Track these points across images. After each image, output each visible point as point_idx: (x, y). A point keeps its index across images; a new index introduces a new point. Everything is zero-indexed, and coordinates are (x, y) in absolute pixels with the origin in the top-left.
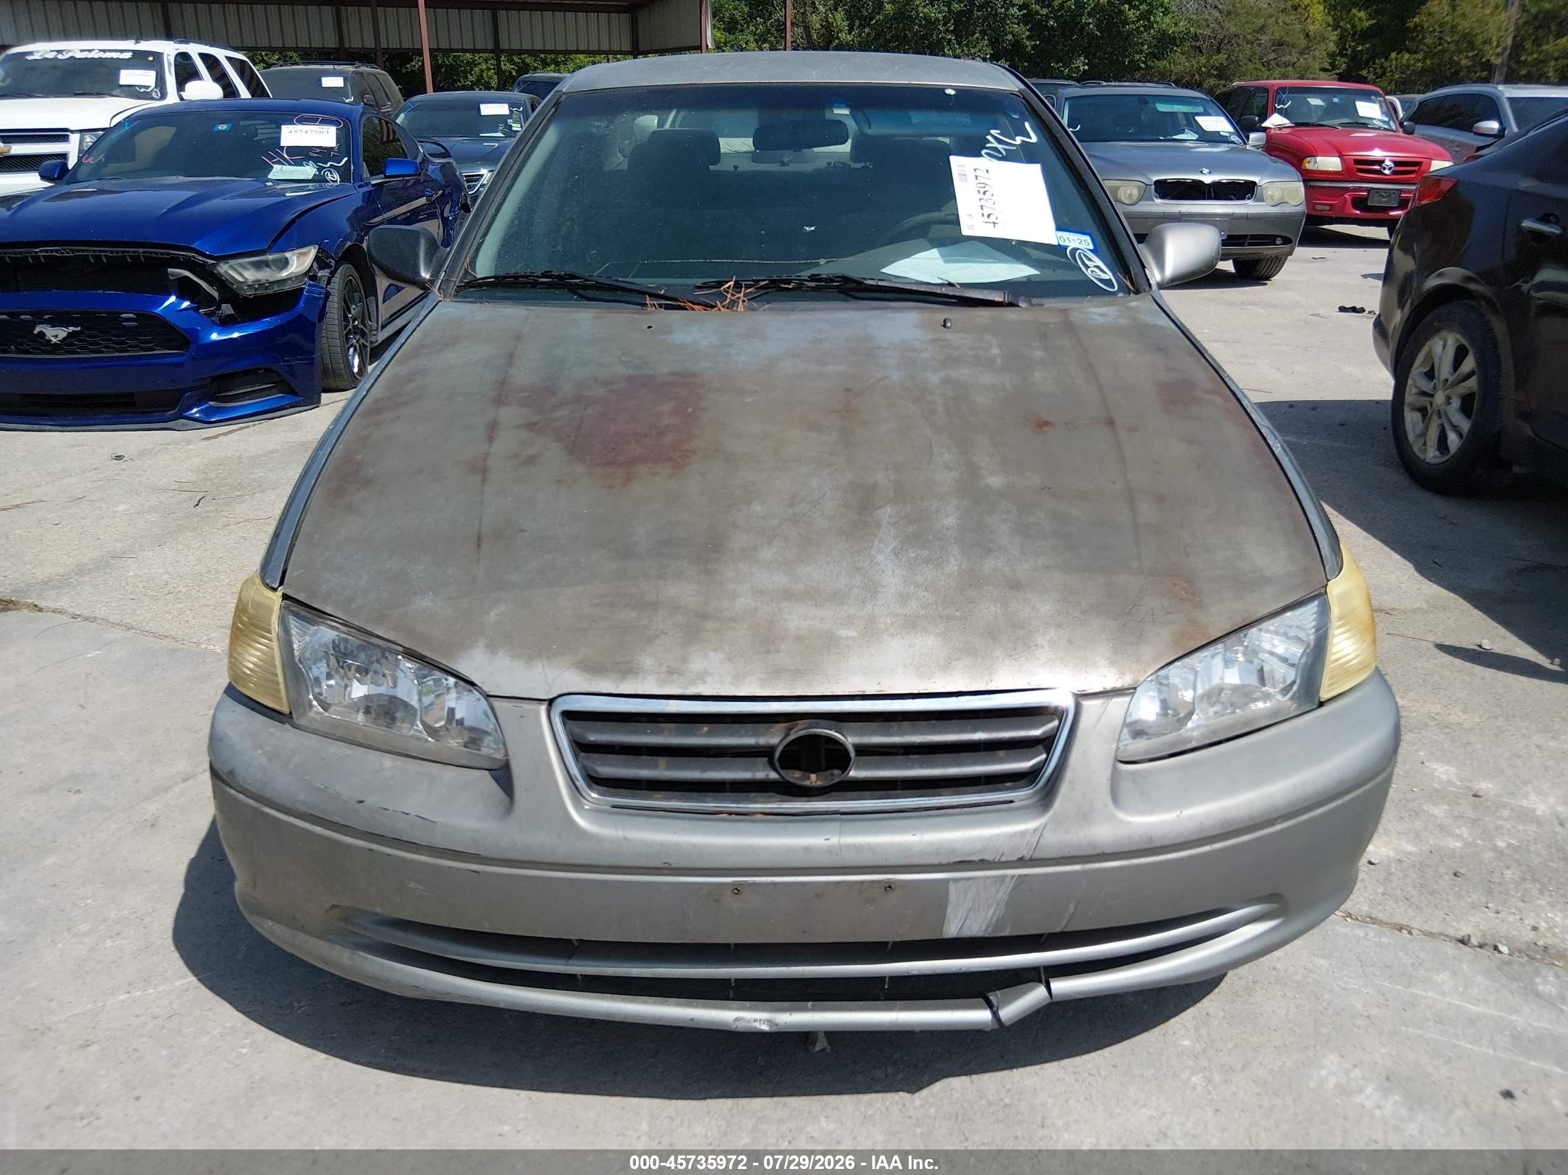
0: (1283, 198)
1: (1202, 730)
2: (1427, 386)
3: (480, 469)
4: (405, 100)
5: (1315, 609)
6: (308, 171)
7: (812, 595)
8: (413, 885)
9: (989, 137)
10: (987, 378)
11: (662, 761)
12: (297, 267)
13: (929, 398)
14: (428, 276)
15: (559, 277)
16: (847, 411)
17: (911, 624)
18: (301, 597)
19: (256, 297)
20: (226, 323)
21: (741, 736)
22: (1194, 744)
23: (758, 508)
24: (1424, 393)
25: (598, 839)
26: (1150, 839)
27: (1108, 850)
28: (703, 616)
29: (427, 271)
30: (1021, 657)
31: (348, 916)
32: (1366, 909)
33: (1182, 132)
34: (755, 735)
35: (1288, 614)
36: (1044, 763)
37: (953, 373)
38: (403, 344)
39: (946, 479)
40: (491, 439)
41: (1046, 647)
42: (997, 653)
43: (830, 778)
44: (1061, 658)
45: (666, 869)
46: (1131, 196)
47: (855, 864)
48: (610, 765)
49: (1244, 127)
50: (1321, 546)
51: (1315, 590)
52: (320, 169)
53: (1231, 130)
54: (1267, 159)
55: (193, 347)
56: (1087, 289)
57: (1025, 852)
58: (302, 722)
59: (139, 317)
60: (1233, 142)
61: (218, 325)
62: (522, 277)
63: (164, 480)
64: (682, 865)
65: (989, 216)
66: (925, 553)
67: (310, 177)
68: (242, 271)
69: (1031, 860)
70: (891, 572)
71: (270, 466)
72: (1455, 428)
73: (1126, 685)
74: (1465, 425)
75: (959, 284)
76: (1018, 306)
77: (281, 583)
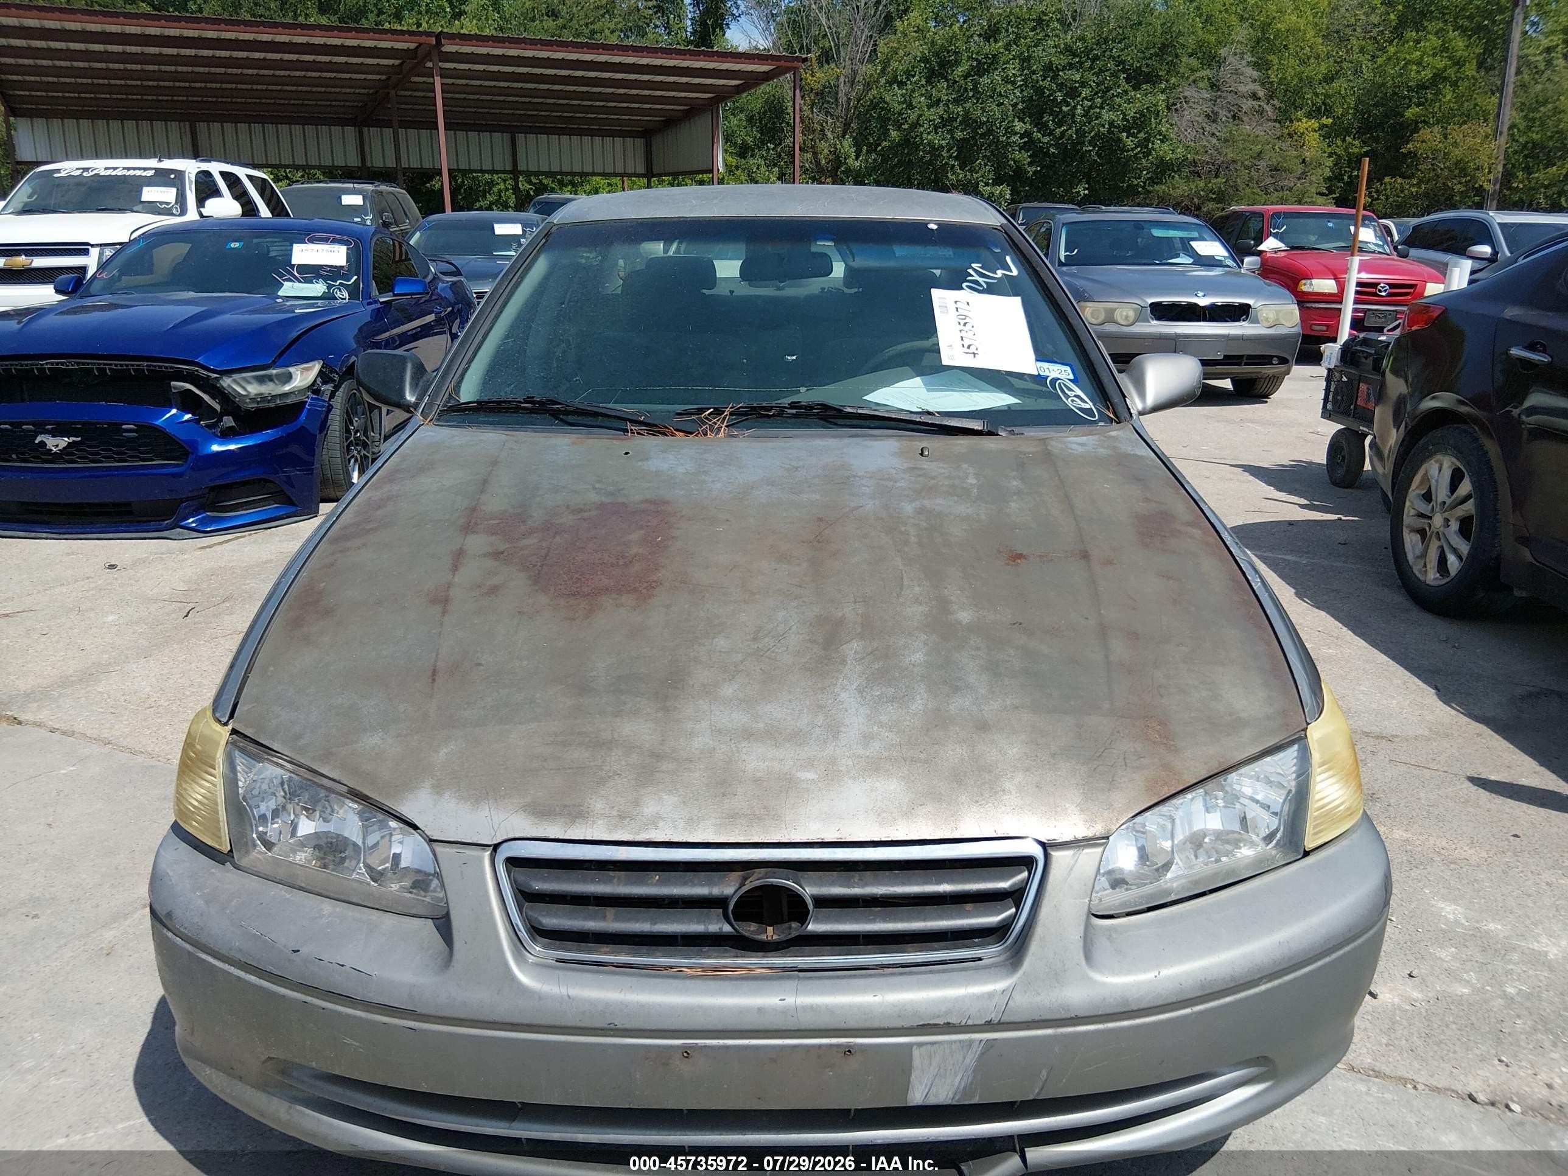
0: (1277, 319)
1: (1183, 881)
2: (1424, 508)
3: (441, 600)
4: (423, 218)
5: (1296, 754)
6: (318, 288)
7: (772, 735)
8: (348, 1041)
9: (970, 271)
10: (964, 509)
11: (610, 911)
12: (300, 381)
13: (903, 529)
14: (413, 399)
15: (541, 403)
16: (818, 542)
17: (874, 767)
18: (249, 732)
19: (258, 410)
20: (227, 435)
21: (694, 885)
22: (1173, 897)
23: (721, 642)
24: (1421, 515)
25: (540, 997)
26: (1126, 1002)
27: (1081, 1014)
28: (657, 756)
29: (412, 394)
30: (988, 803)
31: (285, 1069)
32: (1369, 1061)
33: (1177, 256)
34: (709, 884)
35: (1268, 759)
36: (1014, 918)
37: (928, 503)
38: (380, 468)
39: (915, 612)
40: (455, 568)
41: (1014, 792)
42: (963, 798)
43: (787, 932)
44: (1030, 805)
45: (611, 1030)
46: (1127, 317)
47: (812, 1027)
48: (555, 915)
49: (1239, 251)
50: (1300, 688)
51: (1295, 734)
52: (329, 287)
53: (1226, 254)
54: (1260, 282)
55: (191, 458)
56: (1068, 418)
57: (993, 1016)
58: (244, 862)
59: (140, 428)
60: (1228, 266)
61: (219, 437)
62: (505, 402)
63: (156, 590)
64: (628, 1026)
65: (969, 347)
66: (891, 691)
67: (320, 295)
68: (244, 384)
69: (999, 1023)
70: (854, 710)
71: (263, 577)
72: (1455, 551)
73: (1098, 835)
74: (1464, 548)
75: (938, 412)
76: (998, 435)
77: (231, 716)
